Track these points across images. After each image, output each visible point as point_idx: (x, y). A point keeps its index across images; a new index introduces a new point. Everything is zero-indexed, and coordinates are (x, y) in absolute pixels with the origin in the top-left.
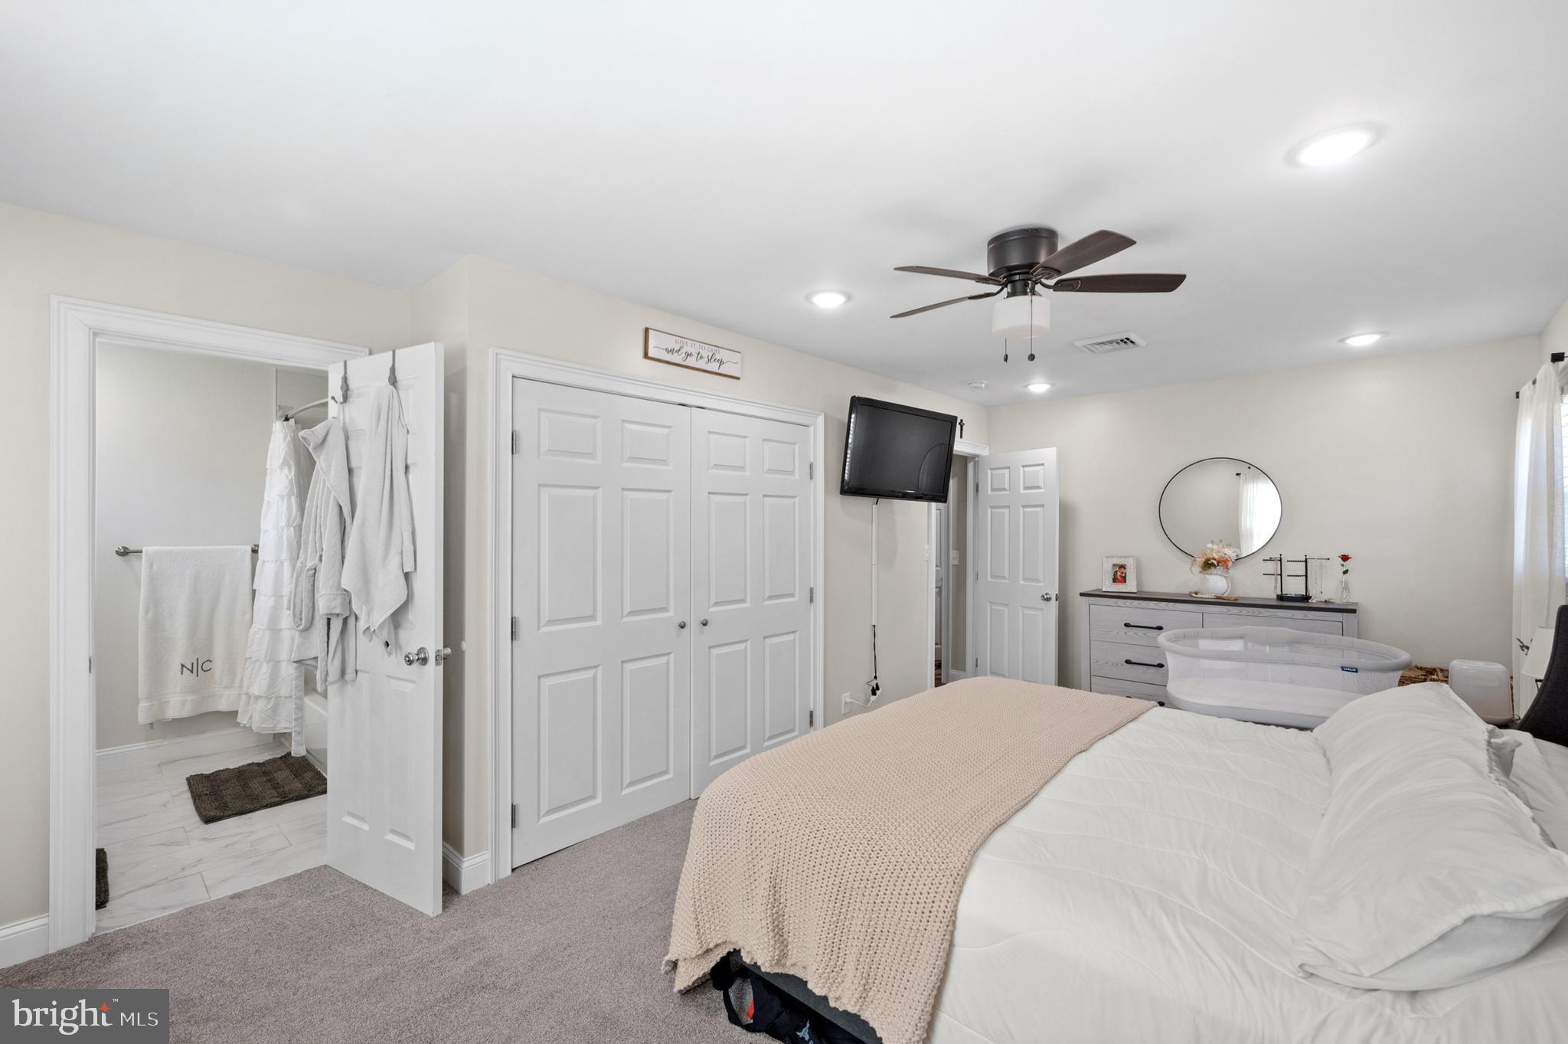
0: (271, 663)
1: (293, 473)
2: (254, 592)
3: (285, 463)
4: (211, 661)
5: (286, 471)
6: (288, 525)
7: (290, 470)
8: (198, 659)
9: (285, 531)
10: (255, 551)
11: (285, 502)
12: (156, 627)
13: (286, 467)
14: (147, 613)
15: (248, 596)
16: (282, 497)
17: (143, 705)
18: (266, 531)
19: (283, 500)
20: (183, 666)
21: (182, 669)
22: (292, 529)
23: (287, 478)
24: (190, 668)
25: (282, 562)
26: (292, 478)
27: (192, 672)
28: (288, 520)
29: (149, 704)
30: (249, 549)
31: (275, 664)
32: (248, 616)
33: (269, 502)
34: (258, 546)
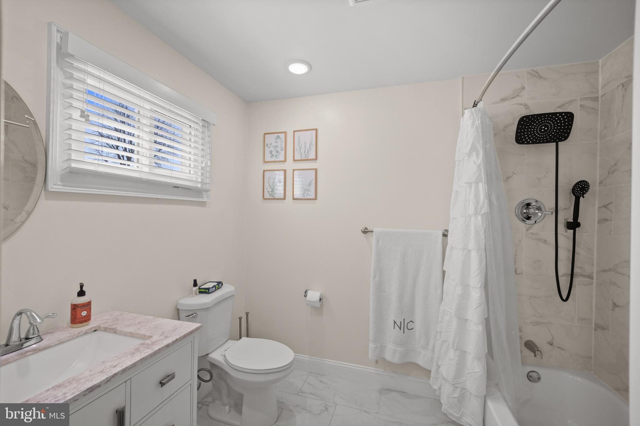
0: (458, 352)
1: (480, 160)
2: (444, 272)
3: (473, 148)
4: (413, 322)
5: (474, 157)
6: (476, 213)
7: (478, 155)
8: (404, 319)
9: (473, 219)
10: (445, 235)
11: (473, 189)
12: (380, 288)
13: (474, 153)
14: (375, 277)
15: (440, 275)
16: (470, 184)
17: (371, 345)
18: (454, 218)
19: (471, 187)
20: (395, 322)
21: (394, 324)
22: (479, 218)
23: (475, 163)
24: (399, 326)
25: (469, 251)
26: (480, 164)
27: (400, 328)
28: (476, 209)
29: (374, 346)
30: (441, 233)
31: (462, 354)
32: (439, 291)
33: (457, 191)
34: (447, 231)
